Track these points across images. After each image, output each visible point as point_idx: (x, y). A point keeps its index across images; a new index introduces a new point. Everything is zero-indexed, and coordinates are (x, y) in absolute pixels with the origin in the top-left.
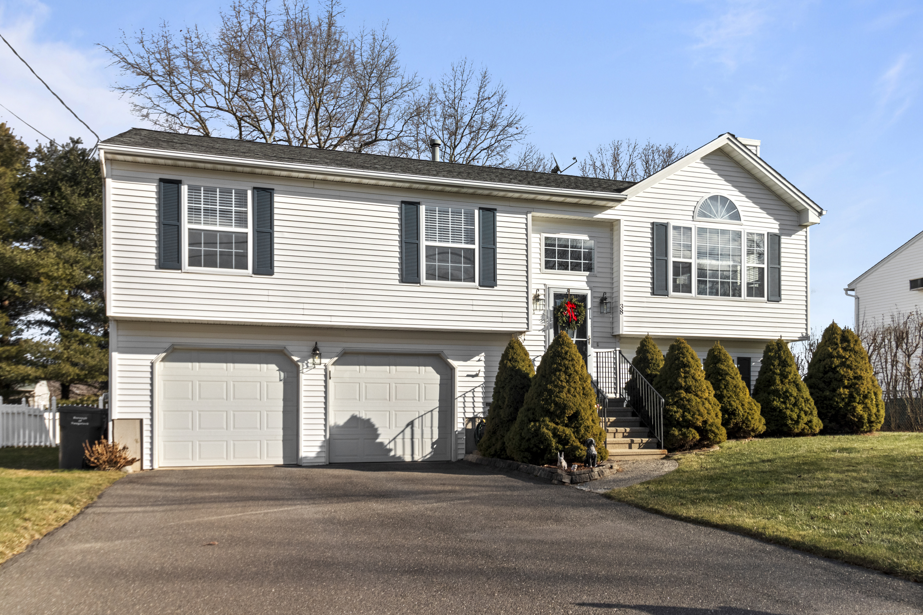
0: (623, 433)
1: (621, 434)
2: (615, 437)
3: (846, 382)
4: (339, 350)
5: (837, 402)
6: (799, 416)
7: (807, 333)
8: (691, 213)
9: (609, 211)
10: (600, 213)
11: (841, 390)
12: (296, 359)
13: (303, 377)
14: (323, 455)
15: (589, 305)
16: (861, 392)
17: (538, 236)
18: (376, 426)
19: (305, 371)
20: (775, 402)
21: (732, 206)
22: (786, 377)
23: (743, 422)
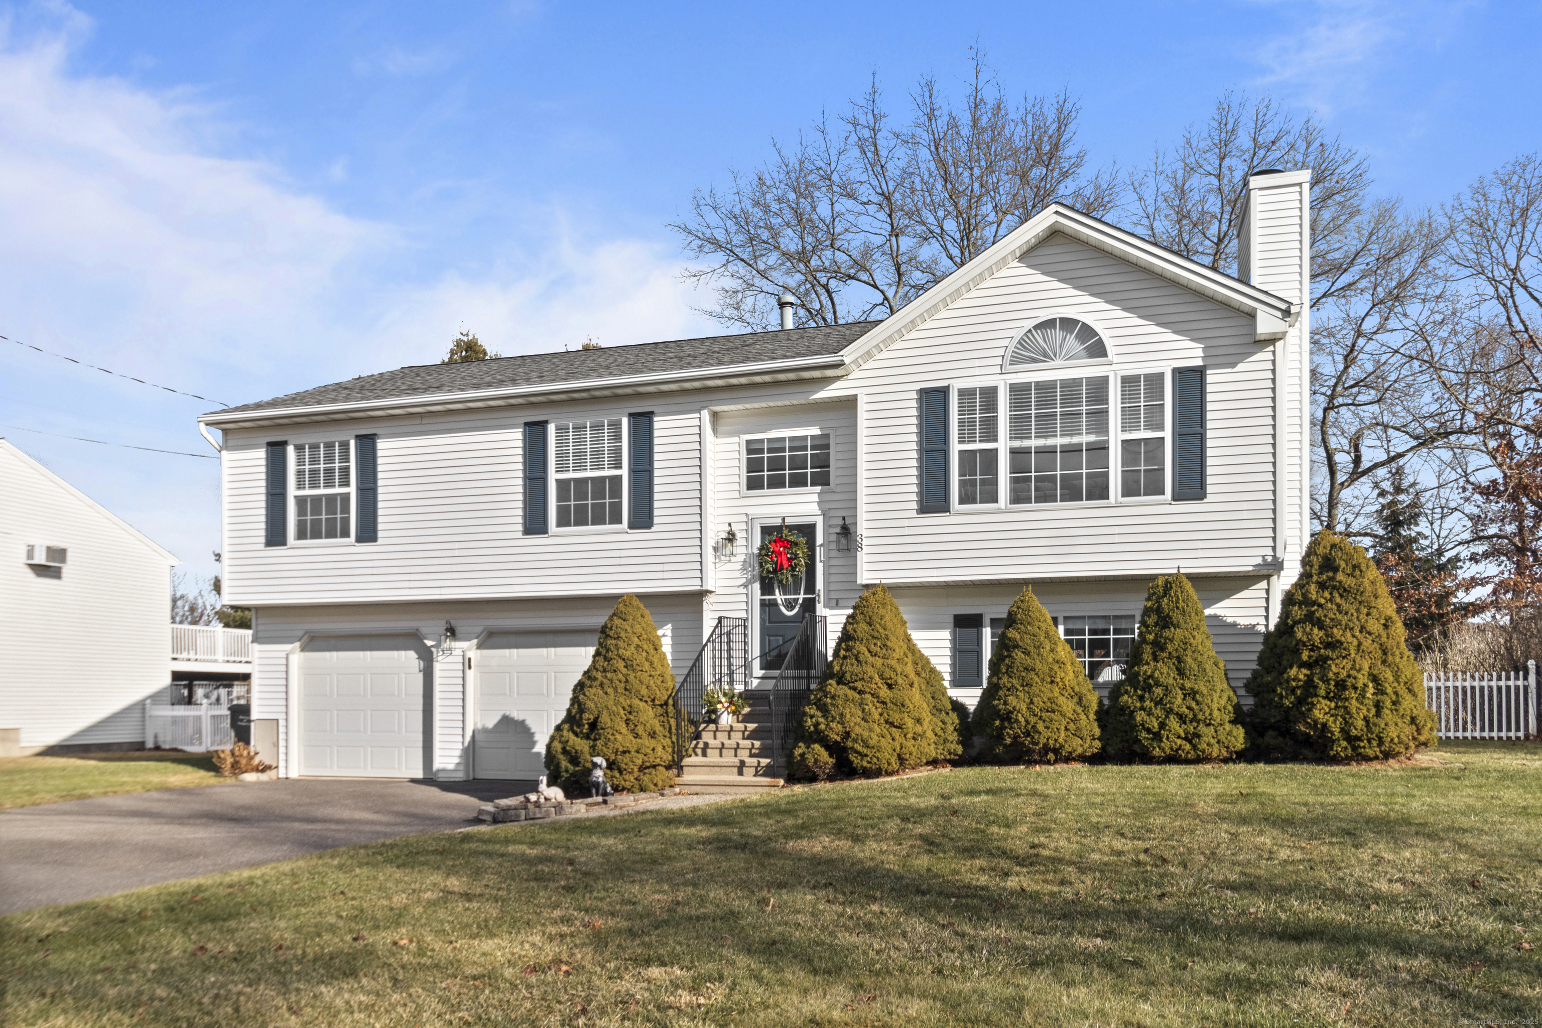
0: (751, 750)
1: (747, 752)
2: (721, 756)
3: (1305, 656)
4: (479, 629)
5: (1281, 696)
6: (1162, 725)
7: (1274, 556)
8: (999, 361)
9: (838, 385)
10: (822, 389)
11: (1293, 672)
12: (429, 643)
13: (437, 667)
14: (461, 768)
15: (819, 540)
16: (1331, 675)
17: (736, 439)
18: (533, 730)
19: (440, 658)
20: (1126, 697)
21: (1087, 332)
22: (1163, 649)
23: (1027, 734)
